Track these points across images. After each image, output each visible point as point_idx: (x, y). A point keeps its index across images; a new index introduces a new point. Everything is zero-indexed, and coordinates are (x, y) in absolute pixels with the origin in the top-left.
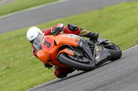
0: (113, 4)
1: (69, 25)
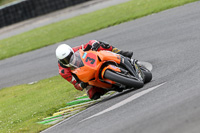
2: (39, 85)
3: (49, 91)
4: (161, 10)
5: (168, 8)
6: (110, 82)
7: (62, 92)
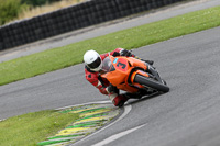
2: (7, 123)
3: (18, 130)
4: (142, 45)
5: (149, 43)
6: (138, 86)
7: (32, 131)
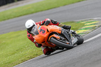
0: (4, 33)
1: (51, 20)
